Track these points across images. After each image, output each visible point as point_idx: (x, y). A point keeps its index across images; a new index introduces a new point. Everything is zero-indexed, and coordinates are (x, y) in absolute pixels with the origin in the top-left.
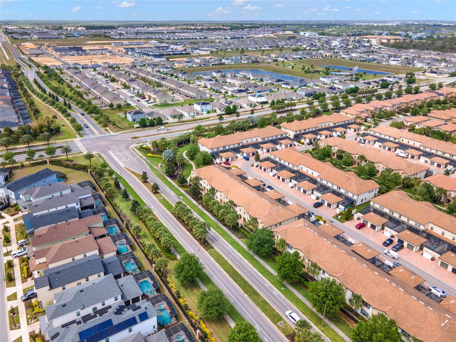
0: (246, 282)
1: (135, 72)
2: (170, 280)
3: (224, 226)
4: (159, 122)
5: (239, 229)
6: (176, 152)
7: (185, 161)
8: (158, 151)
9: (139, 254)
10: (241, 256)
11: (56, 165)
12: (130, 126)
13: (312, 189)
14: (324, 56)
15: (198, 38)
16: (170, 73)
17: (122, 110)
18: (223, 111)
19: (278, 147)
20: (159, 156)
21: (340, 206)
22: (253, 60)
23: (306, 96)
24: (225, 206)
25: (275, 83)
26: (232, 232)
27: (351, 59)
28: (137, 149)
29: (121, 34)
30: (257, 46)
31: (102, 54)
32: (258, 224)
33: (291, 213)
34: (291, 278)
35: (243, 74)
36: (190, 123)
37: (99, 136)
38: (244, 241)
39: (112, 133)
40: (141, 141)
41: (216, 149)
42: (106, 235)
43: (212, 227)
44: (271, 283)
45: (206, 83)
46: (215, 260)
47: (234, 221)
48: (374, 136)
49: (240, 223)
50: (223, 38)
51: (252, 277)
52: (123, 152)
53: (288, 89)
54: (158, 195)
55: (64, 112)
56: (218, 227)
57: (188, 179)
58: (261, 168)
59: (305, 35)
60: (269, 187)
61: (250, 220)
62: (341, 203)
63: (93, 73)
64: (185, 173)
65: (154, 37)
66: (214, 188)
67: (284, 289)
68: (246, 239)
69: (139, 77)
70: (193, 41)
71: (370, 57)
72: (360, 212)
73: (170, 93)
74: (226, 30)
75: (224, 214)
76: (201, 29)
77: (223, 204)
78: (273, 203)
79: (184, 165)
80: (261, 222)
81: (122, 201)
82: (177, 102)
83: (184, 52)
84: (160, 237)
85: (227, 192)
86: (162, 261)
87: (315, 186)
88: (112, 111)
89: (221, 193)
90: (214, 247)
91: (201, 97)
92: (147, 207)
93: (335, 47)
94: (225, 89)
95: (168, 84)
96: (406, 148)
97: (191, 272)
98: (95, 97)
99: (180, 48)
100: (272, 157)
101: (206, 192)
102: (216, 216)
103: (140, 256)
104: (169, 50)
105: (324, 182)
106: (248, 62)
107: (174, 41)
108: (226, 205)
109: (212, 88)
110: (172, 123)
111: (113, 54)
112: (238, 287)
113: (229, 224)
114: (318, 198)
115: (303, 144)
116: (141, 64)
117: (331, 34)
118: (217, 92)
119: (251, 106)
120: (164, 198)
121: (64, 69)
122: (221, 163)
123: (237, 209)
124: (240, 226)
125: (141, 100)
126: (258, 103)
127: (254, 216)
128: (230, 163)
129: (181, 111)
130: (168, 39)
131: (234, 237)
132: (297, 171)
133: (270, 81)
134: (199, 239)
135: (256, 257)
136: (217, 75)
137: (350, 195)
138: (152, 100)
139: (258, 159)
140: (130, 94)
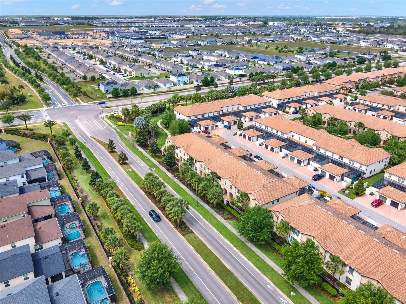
0: (239, 283)
1: (113, 51)
2: (132, 281)
3: (206, 203)
4: (133, 93)
5: (225, 207)
6: (149, 120)
7: (160, 130)
8: (129, 120)
9: (93, 241)
10: (229, 243)
11: (12, 134)
12: (102, 96)
13: (309, 160)
14: (295, 39)
15: (175, 26)
16: (147, 52)
17: (95, 83)
18: (200, 82)
19: (262, 115)
20: (130, 125)
21: (345, 178)
22: (227, 42)
23: (284, 70)
24: (206, 179)
25: (251, 60)
26: (216, 211)
27: (321, 41)
28: (107, 118)
29: (103, 23)
30: (231, 32)
31: (84, 38)
32: (249, 201)
33: (291, 187)
34: (306, 279)
35: (219, 52)
36: (166, 94)
37: (67, 106)
38: (232, 223)
39: (83, 103)
40: (112, 110)
41: (194, 117)
42: (53, 216)
43: (191, 205)
44: (275, 284)
45: (183, 60)
46: (196, 249)
47: (219, 197)
48: (364, 105)
49: (226, 199)
50: (198, 26)
51: (247, 275)
52: (91, 121)
53: (265, 65)
54: (125, 166)
55: (33, 82)
56: (198, 205)
57: (162, 149)
58: (245, 136)
59: (274, 24)
60: (257, 157)
61: (239, 195)
62: (346, 175)
63: (72, 52)
64: (159, 142)
65: (134, 25)
66: (193, 157)
67: (294, 294)
68: (234, 221)
69: (117, 55)
70: (170, 28)
71: (340, 39)
72: (372, 186)
73: (146, 67)
74: (201, 20)
75: (206, 188)
76: (178, 20)
77: (203, 176)
78: (266, 175)
79: (157, 134)
80: (254, 198)
81: (81, 174)
82: (152, 75)
83: (161, 36)
84: (122, 219)
85: (208, 162)
86: (122, 253)
87: (311, 156)
88: (86, 83)
89: (201, 163)
90: (194, 231)
91: (178, 71)
92: (111, 180)
93: (304, 33)
94: (201, 64)
95: (145, 60)
96: (403, 116)
97: (161, 271)
98: (70, 71)
99: (158, 33)
100: (257, 125)
101: (183, 162)
102: (195, 190)
103: (95, 245)
104: (147, 35)
105: (322, 151)
106: (223, 44)
107: (153, 28)
108: (208, 177)
109: (189, 64)
110: (147, 94)
111: (94, 38)
112: (229, 291)
113: (212, 201)
114: (316, 170)
115: (288, 113)
116: (120, 45)
117: (298, 24)
118: (193, 66)
119: (229, 79)
120: (133, 170)
121: (44, 48)
122: (199, 132)
123: (222, 182)
124: (225, 203)
125: (116, 74)
126: (236, 75)
127: (243, 190)
128: (210, 132)
129: (157, 83)
130: (147, 27)
131: (218, 217)
132: (287, 140)
133: (246, 58)
134: (175, 221)
135: (250, 245)
136: (194, 53)
137: (356, 165)
138: (128, 73)
139: (241, 127)
140: (105, 69)
